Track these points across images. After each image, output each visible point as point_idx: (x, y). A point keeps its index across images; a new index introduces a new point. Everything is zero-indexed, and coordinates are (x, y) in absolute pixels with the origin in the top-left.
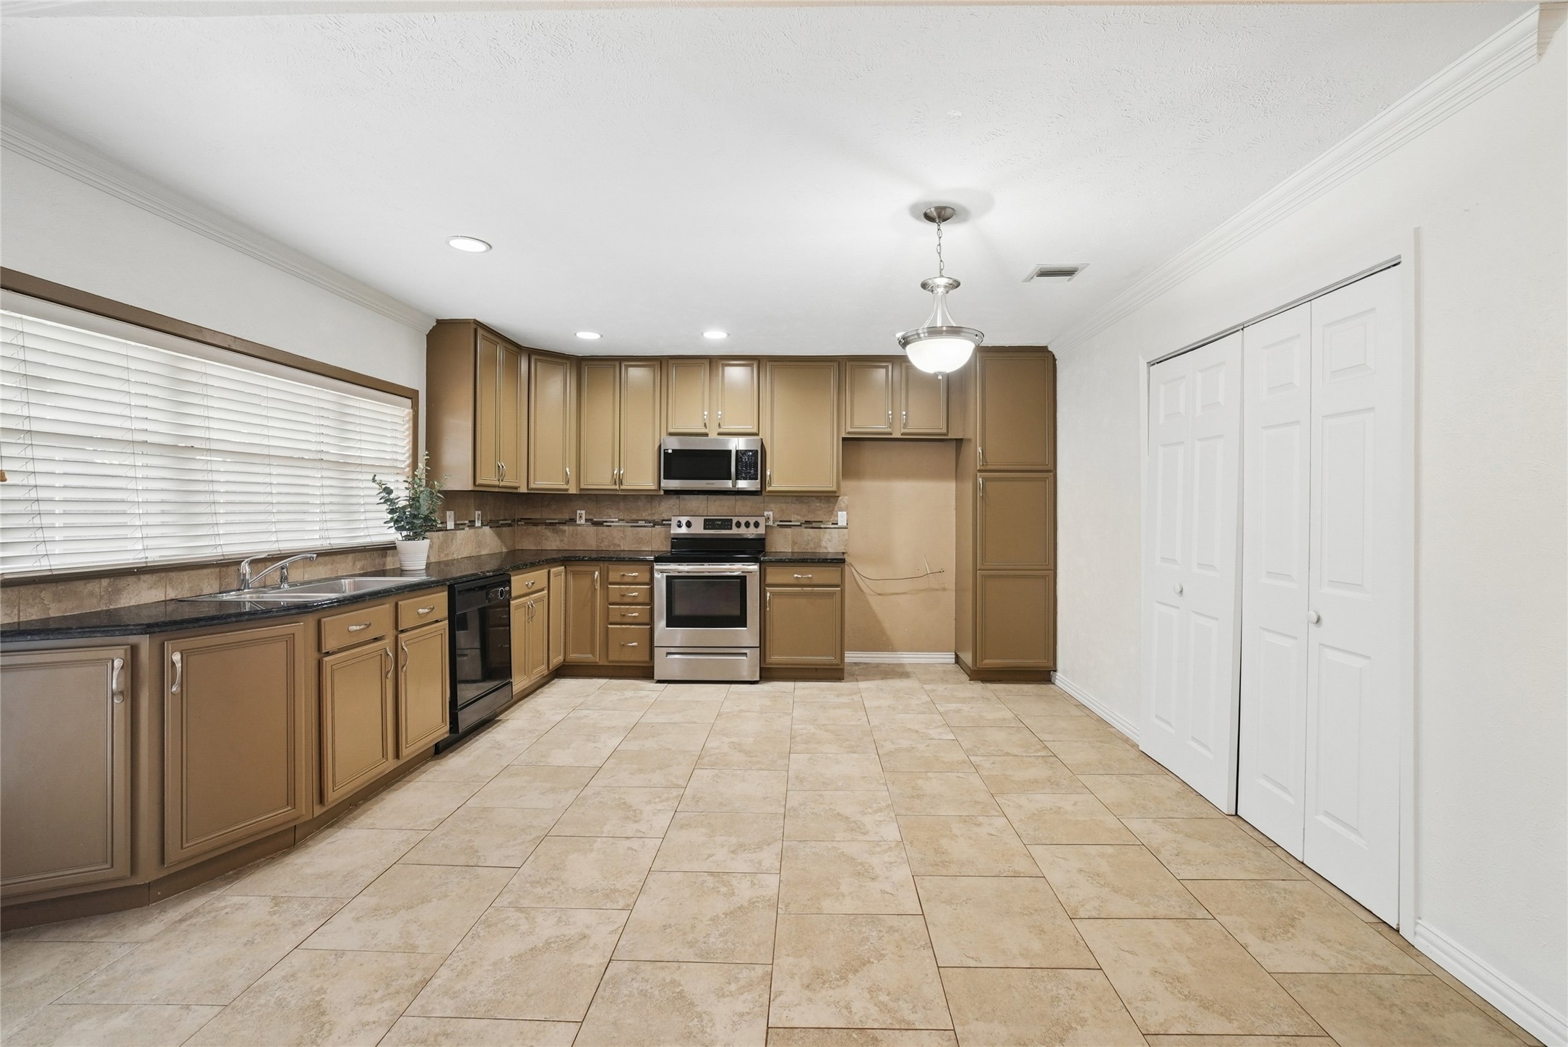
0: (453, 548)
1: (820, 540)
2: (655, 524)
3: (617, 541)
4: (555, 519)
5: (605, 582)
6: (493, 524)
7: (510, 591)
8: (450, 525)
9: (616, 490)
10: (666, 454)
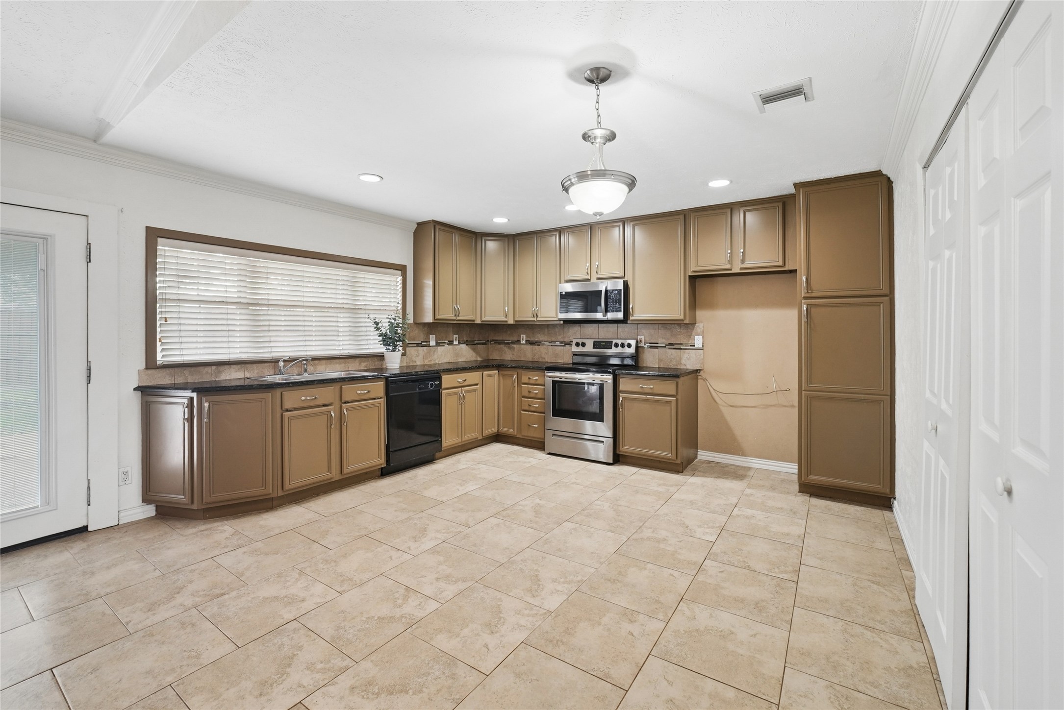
0: (436, 356)
1: (680, 359)
2: (564, 344)
3: (543, 356)
4: (509, 340)
5: (520, 383)
6: (467, 343)
7: (440, 384)
8: (433, 343)
9: (534, 321)
10: (562, 294)
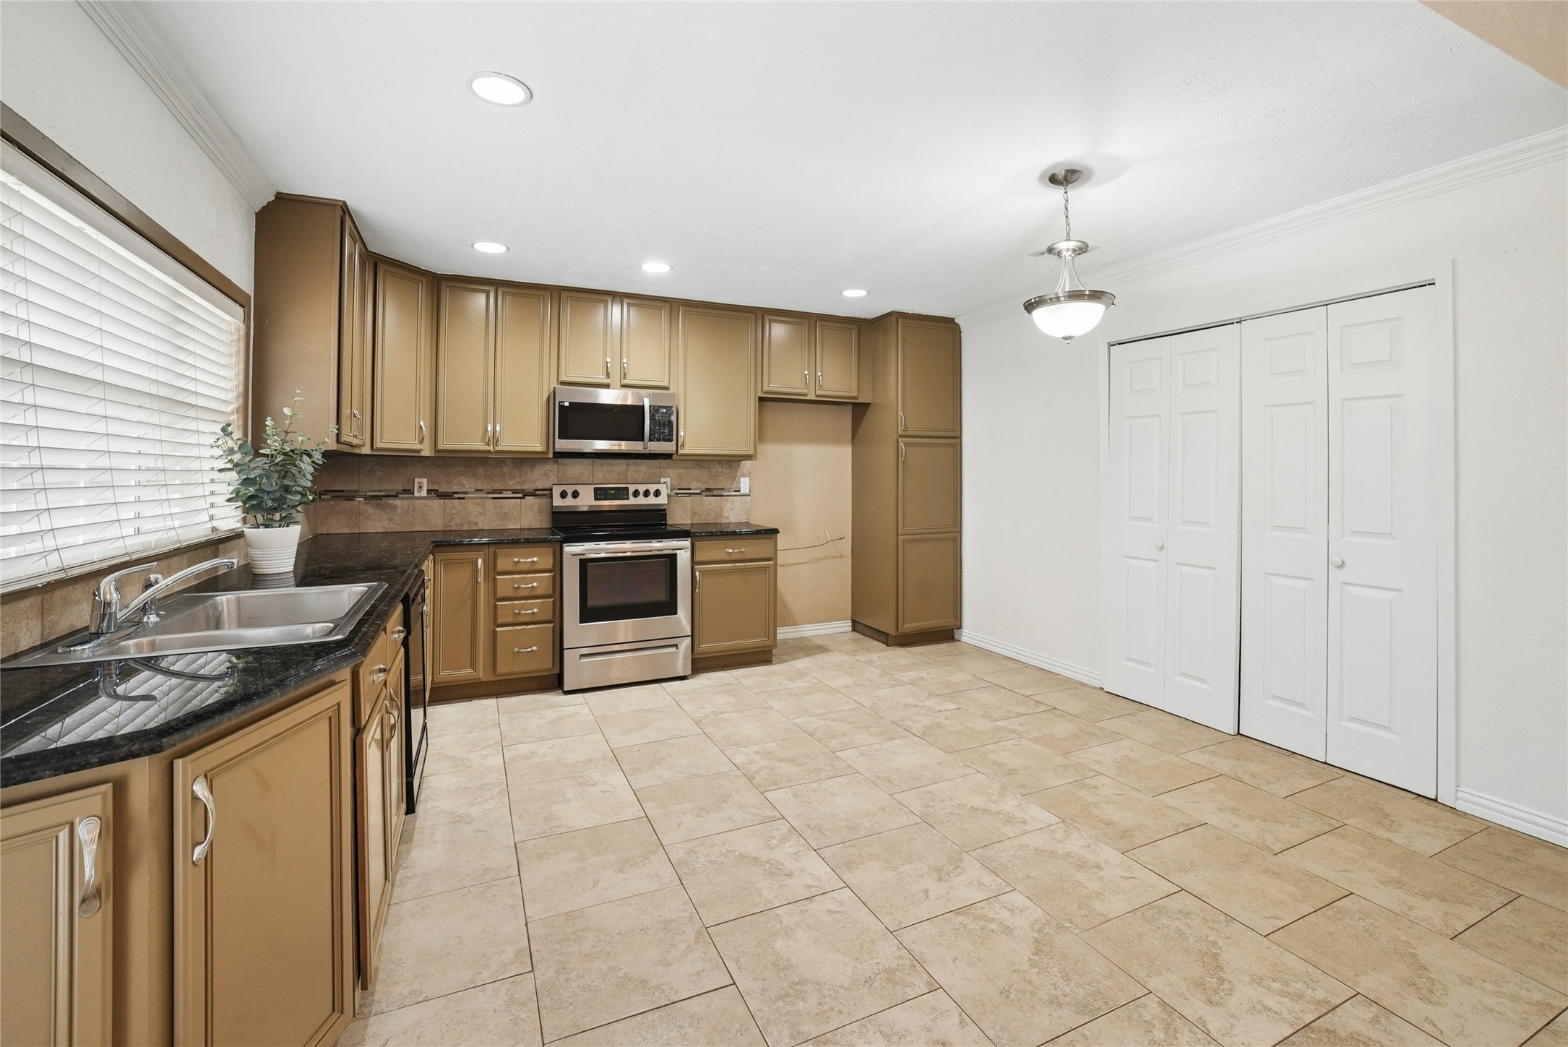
1: (722, 509)
2: (526, 494)
4: (381, 491)
5: (492, 571)
9: (489, 452)
10: (562, 407)
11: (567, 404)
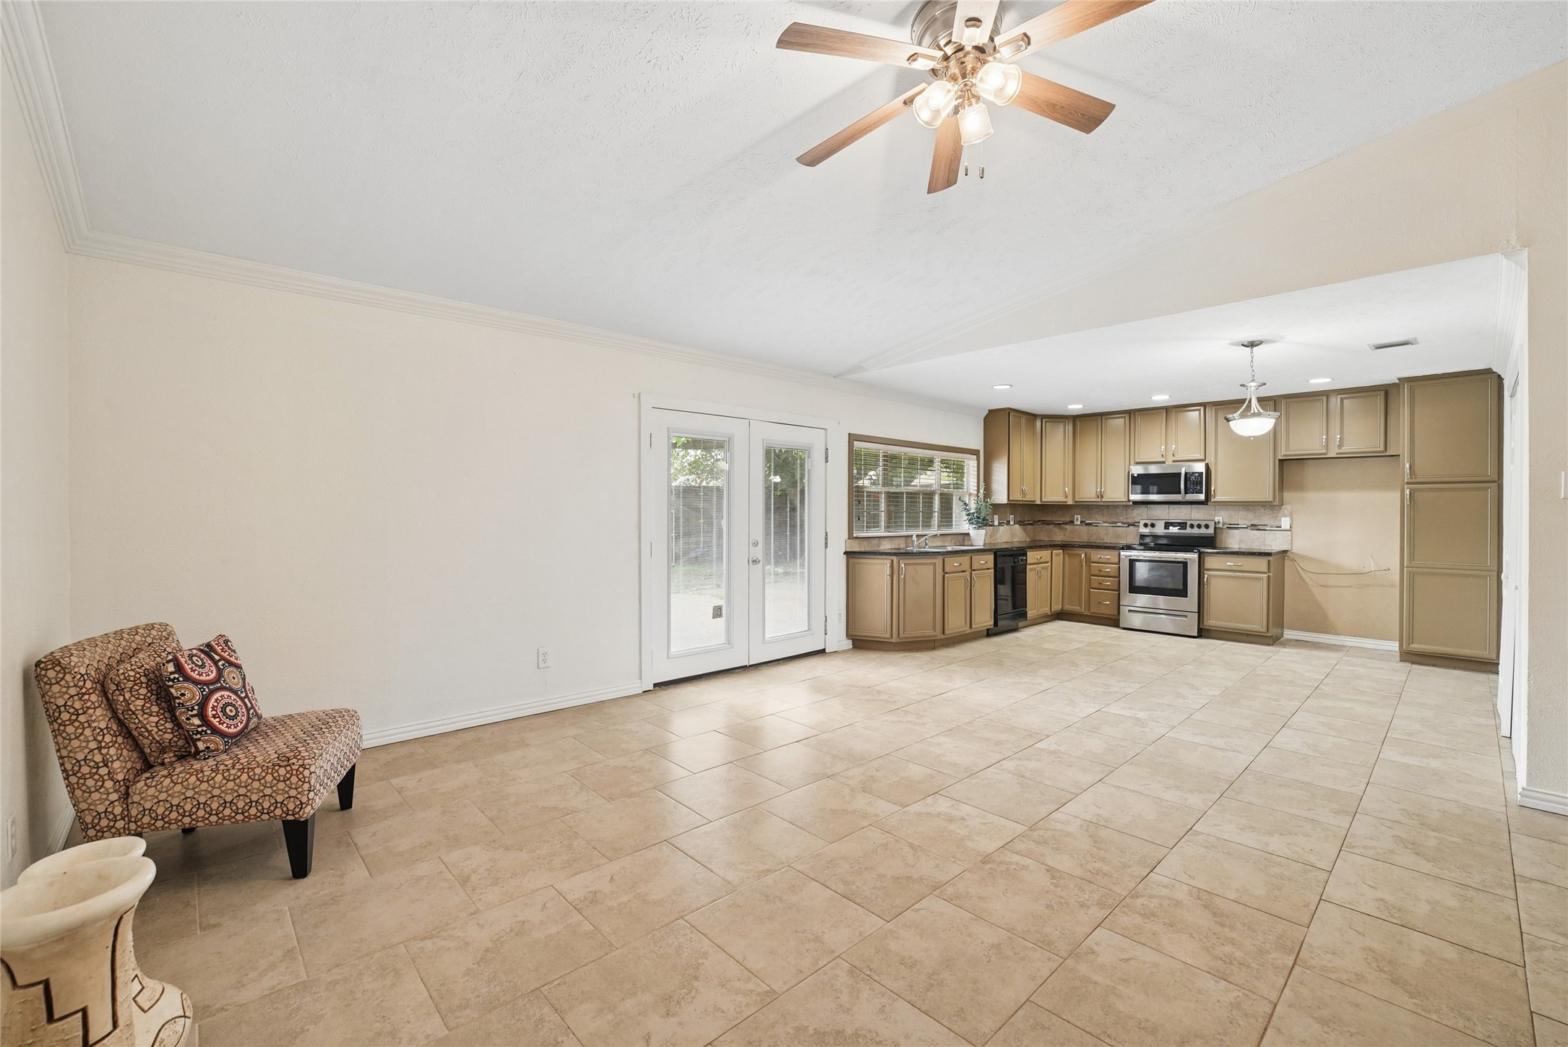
0: (998, 536)
1: (1265, 540)
2: (1129, 525)
3: (1102, 536)
4: (1060, 521)
5: (1089, 561)
6: (1021, 523)
7: (1026, 560)
8: (996, 523)
9: (1099, 502)
10: (1133, 476)
11: (1136, 475)
